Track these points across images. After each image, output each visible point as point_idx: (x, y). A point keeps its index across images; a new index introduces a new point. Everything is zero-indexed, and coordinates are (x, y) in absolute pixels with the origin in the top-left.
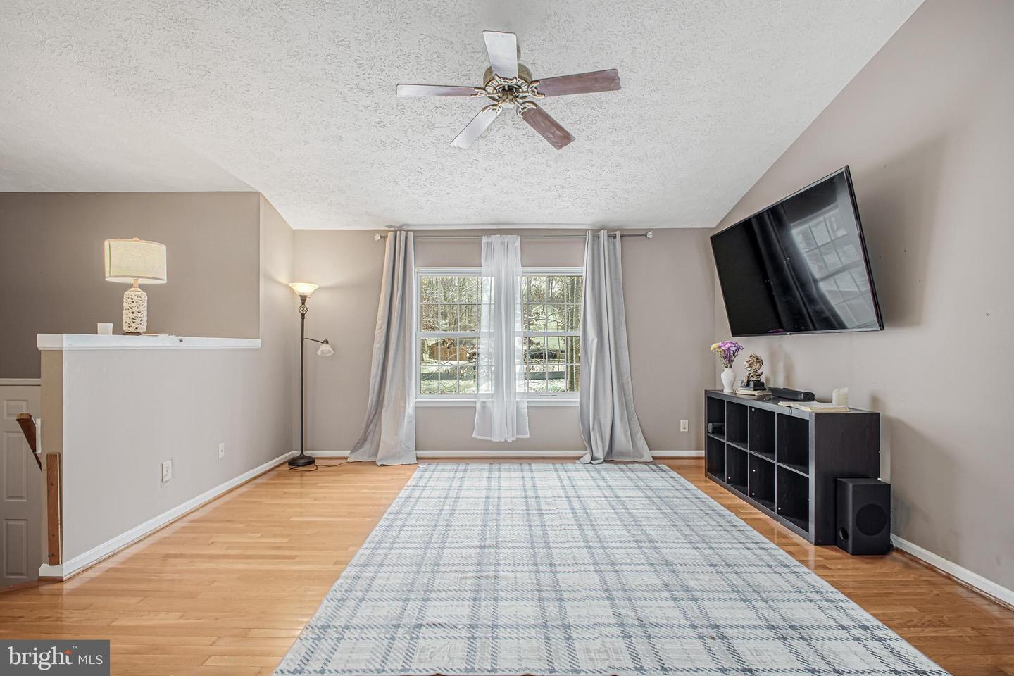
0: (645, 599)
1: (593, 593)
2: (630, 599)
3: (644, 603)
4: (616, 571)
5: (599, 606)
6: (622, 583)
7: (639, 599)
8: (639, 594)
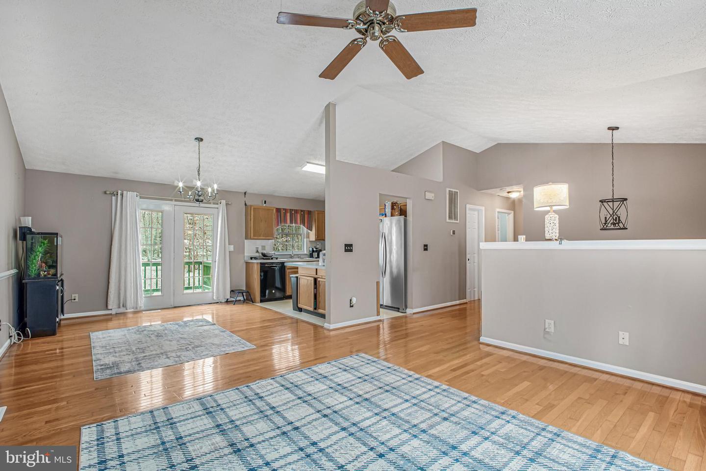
0: (251, 415)
1: (285, 407)
2: (261, 412)
3: (251, 413)
4: (278, 428)
5: (277, 402)
6: (270, 420)
7: (255, 414)
8: (256, 417)
